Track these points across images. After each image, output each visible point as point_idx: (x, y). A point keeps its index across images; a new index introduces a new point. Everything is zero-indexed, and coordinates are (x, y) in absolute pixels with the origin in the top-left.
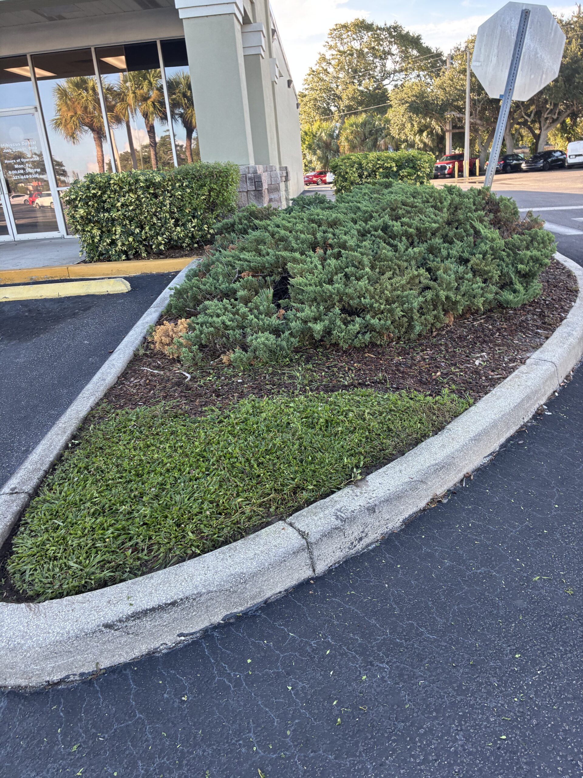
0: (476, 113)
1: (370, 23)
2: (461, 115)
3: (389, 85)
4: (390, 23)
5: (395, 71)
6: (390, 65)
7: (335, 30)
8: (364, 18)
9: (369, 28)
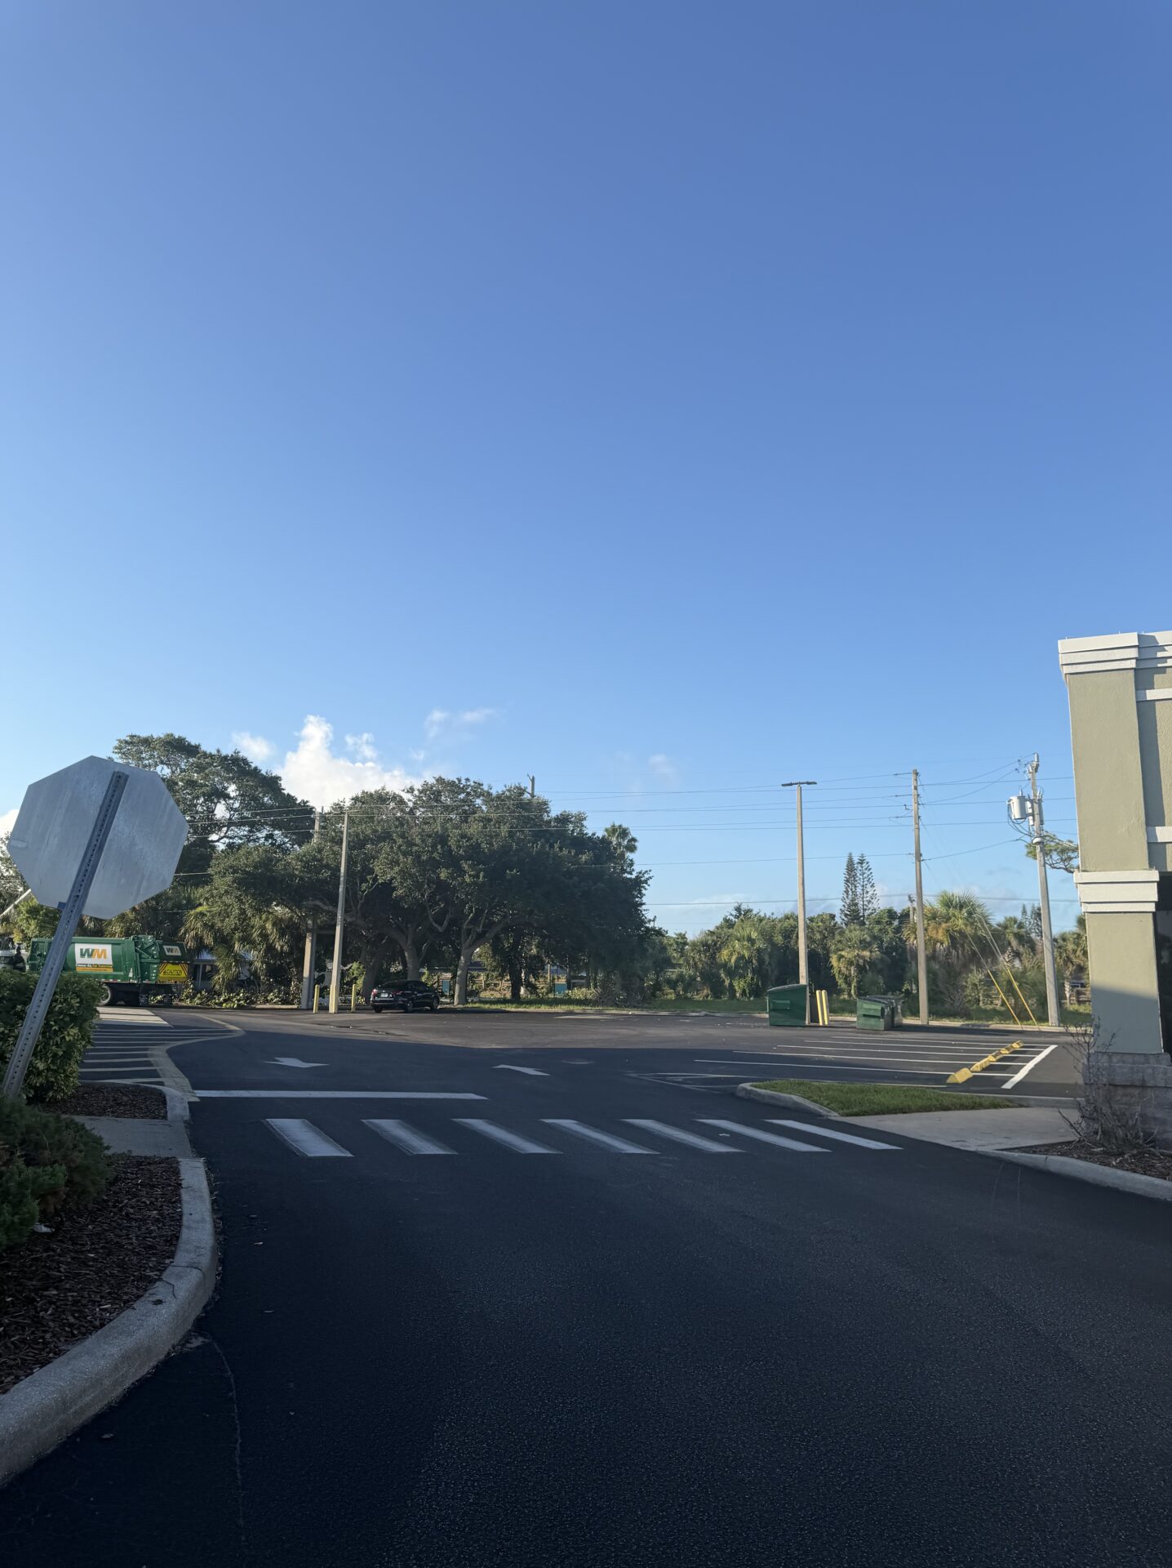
0: (356, 906)
1: (193, 744)
2: (331, 908)
3: (219, 841)
4: (227, 751)
5: (230, 823)
6: (221, 811)
7: (126, 742)
8: (183, 735)
9: (191, 750)
